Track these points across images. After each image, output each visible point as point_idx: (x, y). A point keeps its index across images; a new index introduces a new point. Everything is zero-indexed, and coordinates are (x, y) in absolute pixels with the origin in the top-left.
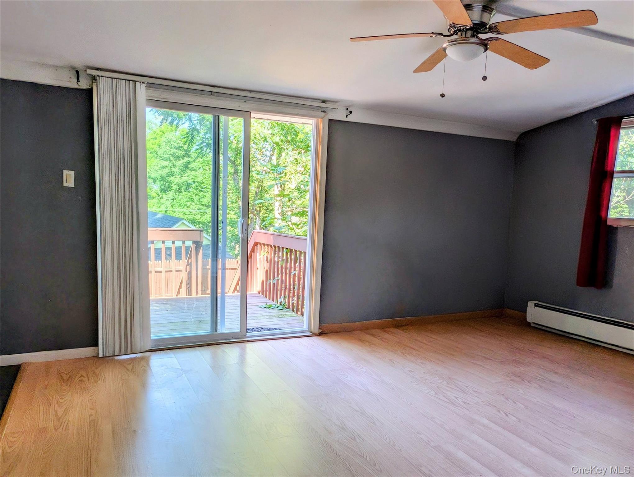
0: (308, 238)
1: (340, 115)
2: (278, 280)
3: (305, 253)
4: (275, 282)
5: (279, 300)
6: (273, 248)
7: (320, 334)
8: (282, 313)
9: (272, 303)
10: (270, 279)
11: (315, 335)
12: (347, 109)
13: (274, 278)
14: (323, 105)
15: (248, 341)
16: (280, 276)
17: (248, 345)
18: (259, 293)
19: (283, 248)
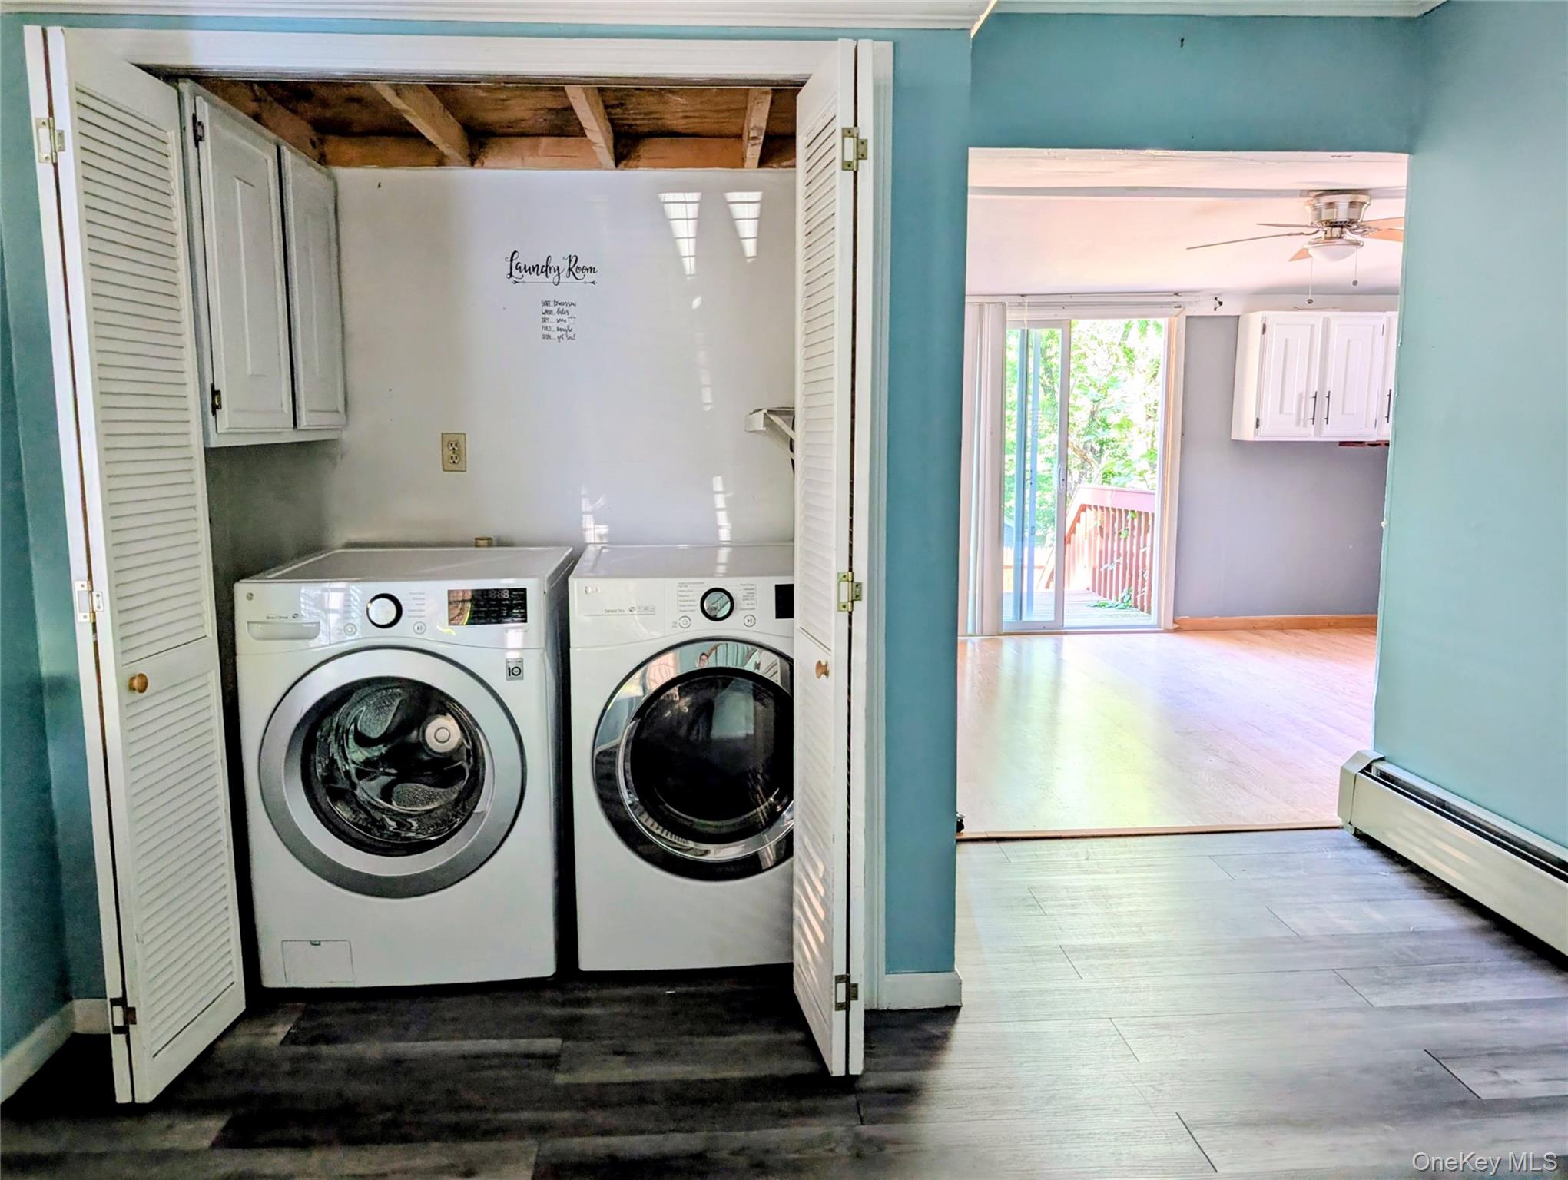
0: (1156, 492)
1: (1206, 309)
2: (1118, 564)
3: (1153, 515)
4: (1114, 568)
5: (1121, 595)
6: (1112, 512)
7: (1177, 630)
8: (1122, 612)
9: (1107, 600)
10: (1106, 563)
11: (1167, 631)
12: (1216, 299)
13: (1112, 562)
14: (1175, 299)
15: (1066, 633)
16: (1122, 558)
17: (1065, 637)
18: (1088, 589)
19: (1126, 511)
